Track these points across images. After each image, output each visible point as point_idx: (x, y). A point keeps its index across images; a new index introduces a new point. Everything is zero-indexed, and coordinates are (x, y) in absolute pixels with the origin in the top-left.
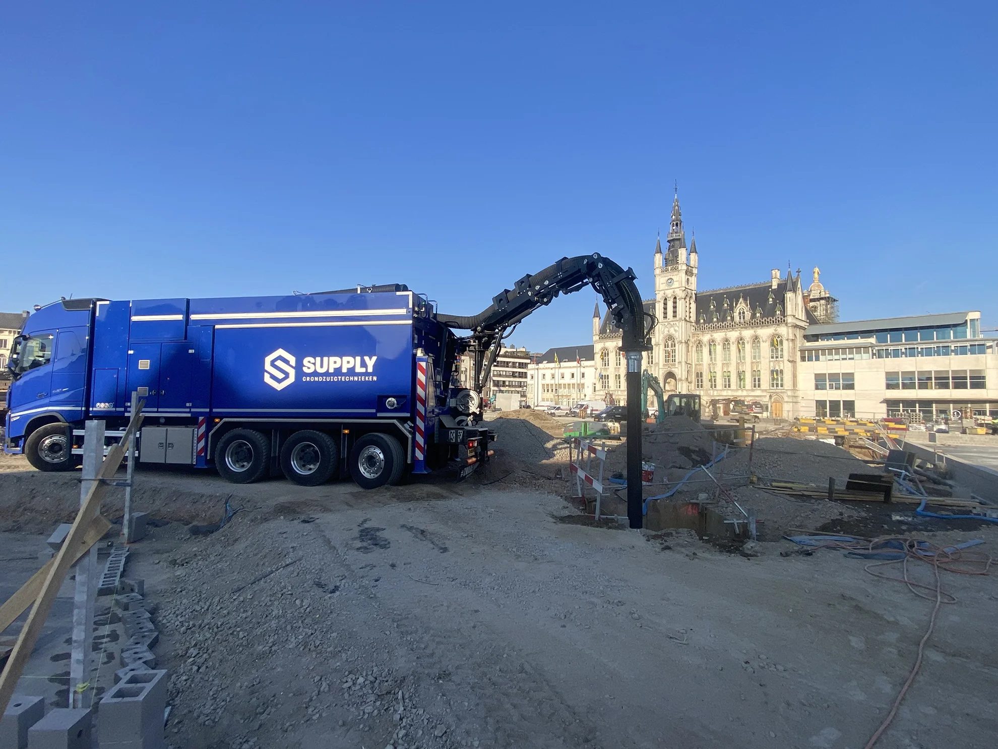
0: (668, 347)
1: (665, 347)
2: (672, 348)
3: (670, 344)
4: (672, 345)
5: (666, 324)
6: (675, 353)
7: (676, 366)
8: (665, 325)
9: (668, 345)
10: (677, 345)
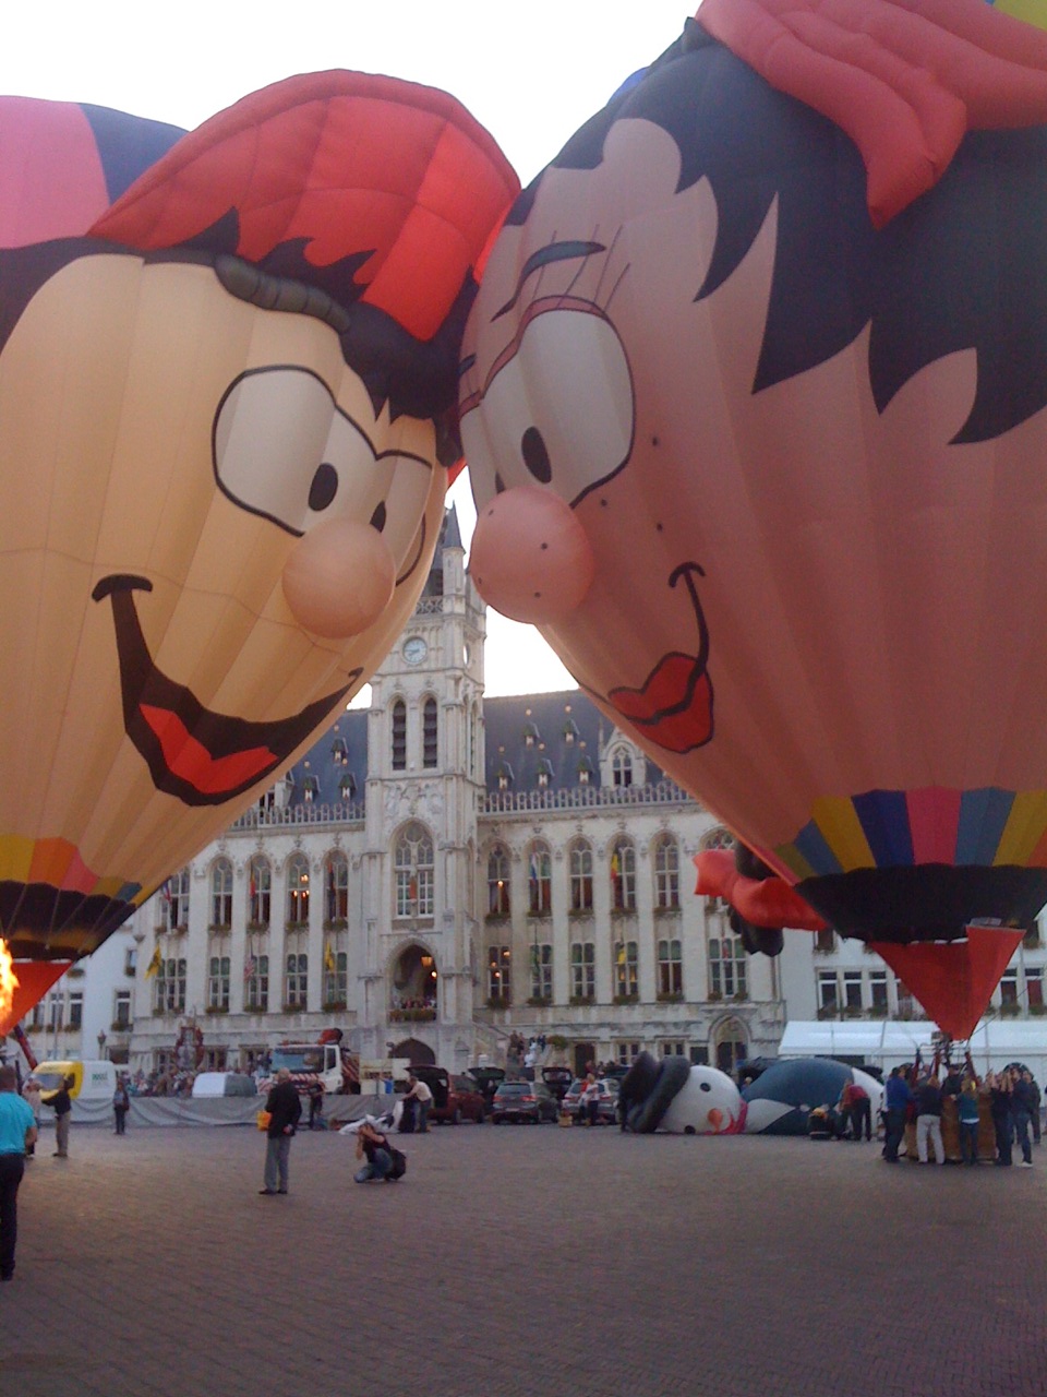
0: (409, 862)
1: (399, 863)
2: (421, 866)
3: (414, 852)
4: (420, 853)
5: (403, 785)
6: (431, 882)
7: (436, 928)
8: (399, 788)
9: (408, 853)
10: (437, 856)
